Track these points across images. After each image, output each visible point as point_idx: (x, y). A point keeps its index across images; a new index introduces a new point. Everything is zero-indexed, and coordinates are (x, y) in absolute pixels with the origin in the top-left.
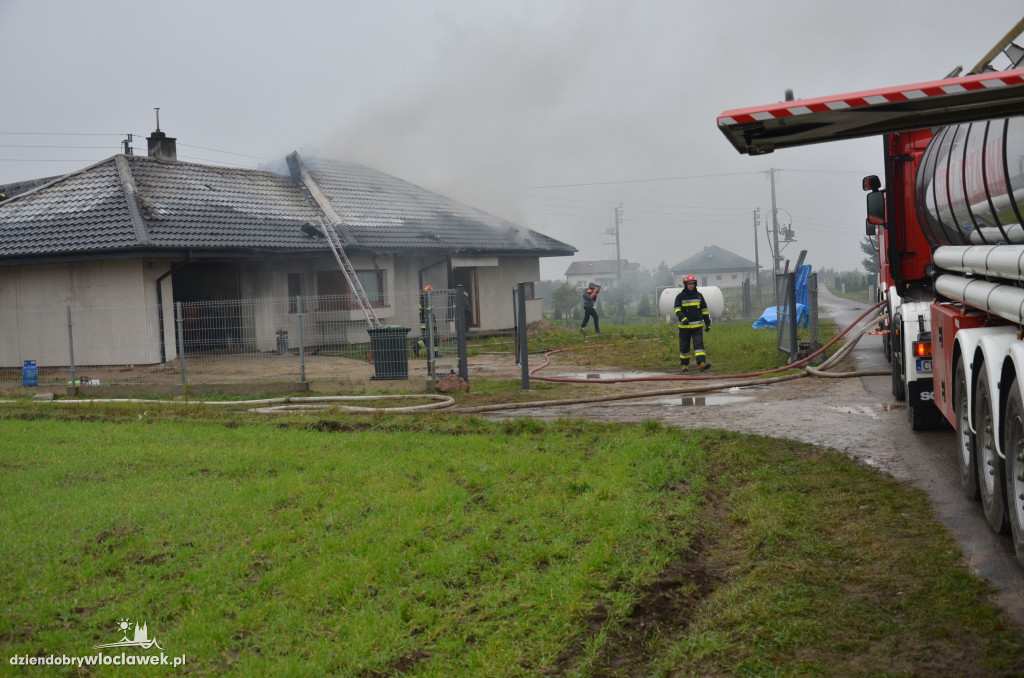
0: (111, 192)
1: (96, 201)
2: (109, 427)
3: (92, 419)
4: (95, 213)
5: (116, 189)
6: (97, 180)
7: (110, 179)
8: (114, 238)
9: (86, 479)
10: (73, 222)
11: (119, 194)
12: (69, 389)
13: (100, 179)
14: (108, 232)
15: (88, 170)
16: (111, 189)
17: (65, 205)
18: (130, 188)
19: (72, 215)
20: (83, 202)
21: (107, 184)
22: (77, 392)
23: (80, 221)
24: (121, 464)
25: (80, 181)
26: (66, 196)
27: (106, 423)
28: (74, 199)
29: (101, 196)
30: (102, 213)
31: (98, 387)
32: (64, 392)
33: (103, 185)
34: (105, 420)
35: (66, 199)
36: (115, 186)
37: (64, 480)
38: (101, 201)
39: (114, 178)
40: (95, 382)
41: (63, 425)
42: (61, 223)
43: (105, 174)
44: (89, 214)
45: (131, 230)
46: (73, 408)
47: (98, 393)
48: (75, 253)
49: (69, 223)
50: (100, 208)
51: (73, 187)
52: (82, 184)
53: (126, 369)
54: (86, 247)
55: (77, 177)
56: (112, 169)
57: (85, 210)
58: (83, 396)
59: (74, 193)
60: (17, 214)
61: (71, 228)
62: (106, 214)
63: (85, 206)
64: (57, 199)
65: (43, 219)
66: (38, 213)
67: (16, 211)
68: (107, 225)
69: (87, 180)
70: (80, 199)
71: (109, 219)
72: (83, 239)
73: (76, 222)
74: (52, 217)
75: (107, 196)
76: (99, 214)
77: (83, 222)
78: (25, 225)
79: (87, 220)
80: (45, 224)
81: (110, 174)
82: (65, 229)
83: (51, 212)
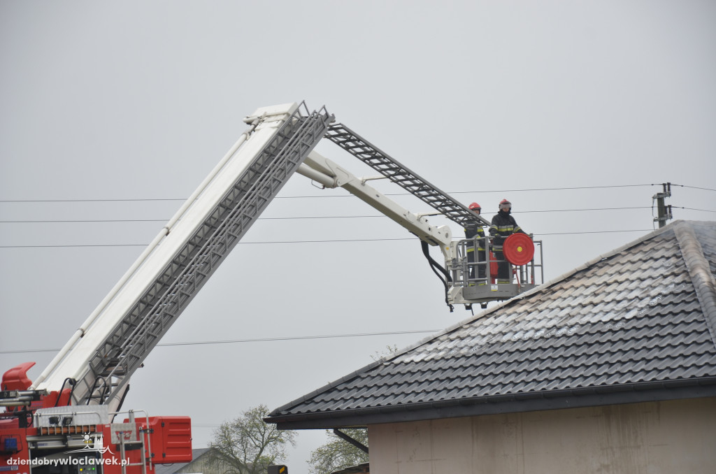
0: (670, 285)
1: (647, 301)
4: (646, 322)
5: (679, 279)
6: (645, 266)
7: (667, 263)
8: (681, 362)
10: (609, 336)
11: (684, 287)
13: (651, 263)
14: (669, 352)
15: (629, 249)
16: (670, 279)
17: (596, 310)
18: (704, 277)
19: (608, 326)
20: (625, 304)
21: (662, 271)
23: (621, 335)
25: (617, 268)
26: (595, 295)
28: (609, 298)
29: (653, 293)
30: (658, 320)
33: (655, 274)
35: (596, 300)
36: (676, 275)
38: (655, 301)
39: (674, 261)
43: (657, 255)
44: (635, 323)
45: (709, 348)
48: (616, 390)
49: (604, 339)
50: (653, 312)
51: (606, 279)
52: (620, 273)
54: (636, 379)
55: (610, 262)
56: (667, 245)
57: (629, 316)
59: (609, 289)
60: (517, 327)
61: (608, 347)
62: (664, 321)
63: (628, 311)
64: (580, 300)
65: (559, 333)
66: (550, 324)
67: (515, 322)
68: (669, 341)
69: (629, 266)
70: (619, 298)
71: (669, 330)
72: (629, 367)
73: (616, 337)
74: (574, 330)
75: (665, 292)
76: (653, 322)
77: (628, 336)
78: (530, 345)
79: (634, 334)
80: (563, 341)
81: (667, 254)
82: (596, 348)
83: (572, 322)
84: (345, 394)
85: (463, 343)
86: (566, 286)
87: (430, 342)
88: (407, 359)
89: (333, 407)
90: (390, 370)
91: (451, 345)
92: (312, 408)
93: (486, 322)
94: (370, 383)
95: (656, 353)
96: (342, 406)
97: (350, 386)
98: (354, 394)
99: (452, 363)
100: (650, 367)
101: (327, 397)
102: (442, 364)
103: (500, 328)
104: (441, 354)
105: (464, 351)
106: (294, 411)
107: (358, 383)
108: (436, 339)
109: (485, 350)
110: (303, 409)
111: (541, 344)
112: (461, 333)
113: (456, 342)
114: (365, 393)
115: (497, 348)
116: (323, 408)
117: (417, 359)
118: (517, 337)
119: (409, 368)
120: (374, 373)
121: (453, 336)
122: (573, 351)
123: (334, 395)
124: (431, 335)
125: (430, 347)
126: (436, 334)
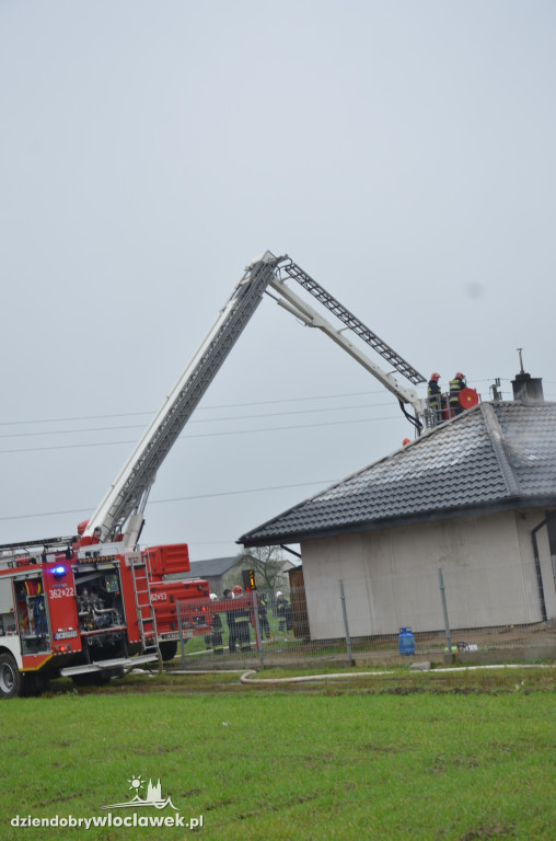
0: (477, 442)
1: (464, 453)
2: (484, 700)
3: (466, 692)
4: (463, 466)
5: (483, 438)
6: (463, 431)
7: (475, 429)
8: (483, 490)
9: (457, 763)
10: (441, 477)
11: (486, 443)
12: (446, 657)
13: (467, 429)
14: (476, 484)
15: (454, 422)
16: (478, 439)
17: (433, 461)
18: (497, 436)
19: (440, 471)
20: (451, 456)
21: (474, 434)
22: (454, 660)
23: (448, 476)
24: (495, 745)
25: (447, 433)
26: (433, 451)
27: (482, 696)
28: (441, 453)
29: (467, 448)
30: (470, 465)
31: (475, 653)
32: (442, 660)
33: (469, 436)
34: (480, 692)
35: (433, 455)
36: (481, 436)
37: (435, 765)
38: (468, 453)
39: (480, 427)
40: (473, 648)
41: (435, 700)
42: (432, 479)
43: (470, 424)
44: (456, 468)
45: (500, 480)
46: (448, 679)
47: (476, 659)
48: (444, 510)
49: (438, 479)
50: (467, 460)
51: (440, 441)
52: (448, 437)
53: (505, 630)
54: (455, 503)
56: (477, 418)
57: (453, 463)
58: (461, 664)
59: (441, 447)
60: (386, 475)
61: (440, 484)
62: (474, 465)
63: (452, 460)
64: (424, 455)
65: (411, 477)
66: (406, 472)
67: (386, 472)
68: (476, 477)
69: (453, 432)
70: (447, 452)
71: (477, 470)
72: (453, 495)
73: (444, 477)
74: (420, 474)
75: (474, 447)
76: (466, 467)
77: (451, 476)
78: (394, 485)
79: (455, 474)
80: (414, 482)
81: (476, 423)
82: (433, 485)
83: (419, 469)
84: (284, 524)
85: (354, 487)
86: (416, 447)
87: (335, 488)
88: (321, 499)
89: (276, 532)
90: (311, 507)
91: (346, 489)
92: (264, 533)
93: (368, 472)
94: (299, 515)
95: (469, 486)
96: (282, 531)
97: (287, 518)
98: (289, 523)
99: (348, 500)
100: (465, 495)
101: (273, 526)
102: (341, 501)
103: (377, 476)
104: (341, 494)
105: (355, 492)
106: (253, 536)
107: (292, 516)
108: (338, 485)
109: (367, 490)
110: (259, 534)
111: (400, 484)
112: (354, 481)
113: (351, 487)
114: (295, 522)
115: (374, 489)
116: (270, 532)
117: (327, 498)
118: (386, 481)
119: (322, 505)
120: (301, 509)
121: (348, 483)
122: (419, 487)
123: (278, 524)
124: (335, 483)
125: (335, 491)
126: (338, 482)
